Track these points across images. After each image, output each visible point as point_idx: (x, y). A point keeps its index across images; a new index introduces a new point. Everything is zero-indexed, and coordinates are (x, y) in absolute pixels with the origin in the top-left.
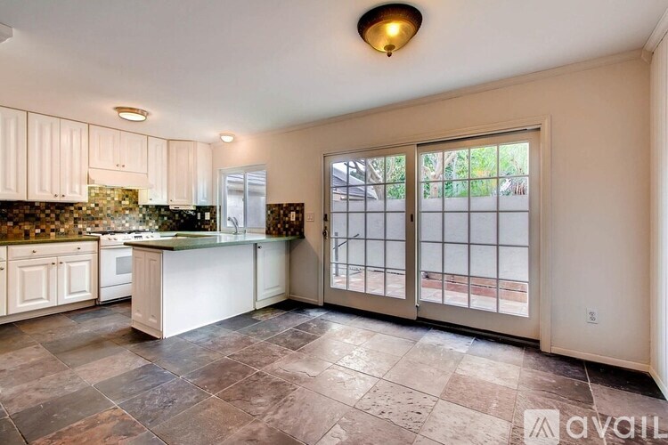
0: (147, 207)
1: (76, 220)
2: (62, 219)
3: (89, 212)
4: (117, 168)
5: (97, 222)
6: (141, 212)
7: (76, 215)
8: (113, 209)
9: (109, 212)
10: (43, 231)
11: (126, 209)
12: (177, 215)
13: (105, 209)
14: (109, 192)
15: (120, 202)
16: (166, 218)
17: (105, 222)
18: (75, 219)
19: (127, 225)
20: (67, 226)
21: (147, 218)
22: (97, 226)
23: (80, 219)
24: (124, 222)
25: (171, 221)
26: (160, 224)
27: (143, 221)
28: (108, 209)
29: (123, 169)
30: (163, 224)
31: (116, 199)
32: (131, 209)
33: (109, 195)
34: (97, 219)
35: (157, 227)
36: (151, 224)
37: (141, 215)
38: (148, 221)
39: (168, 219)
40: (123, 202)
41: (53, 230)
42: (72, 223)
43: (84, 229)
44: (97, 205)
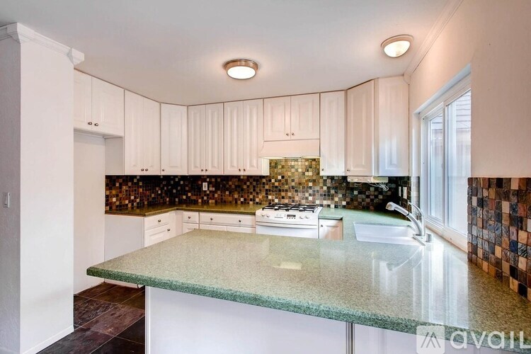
0: (332, 178)
1: (267, 192)
2: (258, 190)
3: (277, 184)
4: (288, 138)
5: (283, 194)
6: (325, 185)
7: (267, 187)
8: (296, 180)
9: (293, 184)
10: (245, 199)
11: (309, 181)
12: (372, 189)
13: (289, 181)
14: (293, 163)
15: (304, 174)
16: (356, 193)
17: (289, 194)
18: (267, 190)
19: (310, 198)
20: (260, 197)
21: (332, 192)
22: (283, 198)
23: (270, 190)
24: (307, 195)
25: (364, 196)
26: (348, 200)
27: (328, 195)
28: (293, 181)
29: (293, 137)
30: (352, 200)
31: (300, 170)
32: (314, 181)
33: (293, 167)
34: (283, 191)
35: (344, 203)
36: (336, 199)
37: (325, 188)
38: (333, 195)
39: (359, 193)
40: (307, 174)
41: (251, 200)
42: (264, 194)
43: (273, 200)
44: (283, 177)
